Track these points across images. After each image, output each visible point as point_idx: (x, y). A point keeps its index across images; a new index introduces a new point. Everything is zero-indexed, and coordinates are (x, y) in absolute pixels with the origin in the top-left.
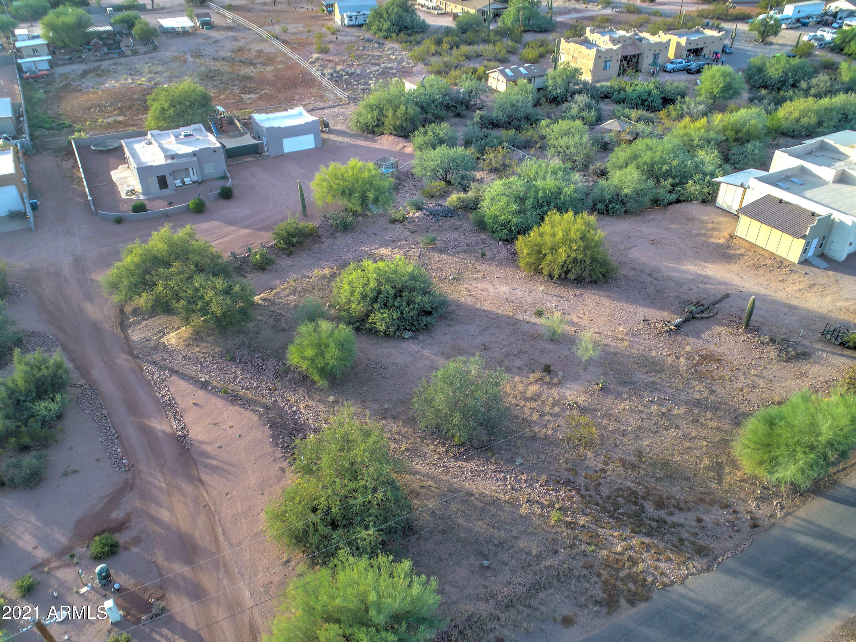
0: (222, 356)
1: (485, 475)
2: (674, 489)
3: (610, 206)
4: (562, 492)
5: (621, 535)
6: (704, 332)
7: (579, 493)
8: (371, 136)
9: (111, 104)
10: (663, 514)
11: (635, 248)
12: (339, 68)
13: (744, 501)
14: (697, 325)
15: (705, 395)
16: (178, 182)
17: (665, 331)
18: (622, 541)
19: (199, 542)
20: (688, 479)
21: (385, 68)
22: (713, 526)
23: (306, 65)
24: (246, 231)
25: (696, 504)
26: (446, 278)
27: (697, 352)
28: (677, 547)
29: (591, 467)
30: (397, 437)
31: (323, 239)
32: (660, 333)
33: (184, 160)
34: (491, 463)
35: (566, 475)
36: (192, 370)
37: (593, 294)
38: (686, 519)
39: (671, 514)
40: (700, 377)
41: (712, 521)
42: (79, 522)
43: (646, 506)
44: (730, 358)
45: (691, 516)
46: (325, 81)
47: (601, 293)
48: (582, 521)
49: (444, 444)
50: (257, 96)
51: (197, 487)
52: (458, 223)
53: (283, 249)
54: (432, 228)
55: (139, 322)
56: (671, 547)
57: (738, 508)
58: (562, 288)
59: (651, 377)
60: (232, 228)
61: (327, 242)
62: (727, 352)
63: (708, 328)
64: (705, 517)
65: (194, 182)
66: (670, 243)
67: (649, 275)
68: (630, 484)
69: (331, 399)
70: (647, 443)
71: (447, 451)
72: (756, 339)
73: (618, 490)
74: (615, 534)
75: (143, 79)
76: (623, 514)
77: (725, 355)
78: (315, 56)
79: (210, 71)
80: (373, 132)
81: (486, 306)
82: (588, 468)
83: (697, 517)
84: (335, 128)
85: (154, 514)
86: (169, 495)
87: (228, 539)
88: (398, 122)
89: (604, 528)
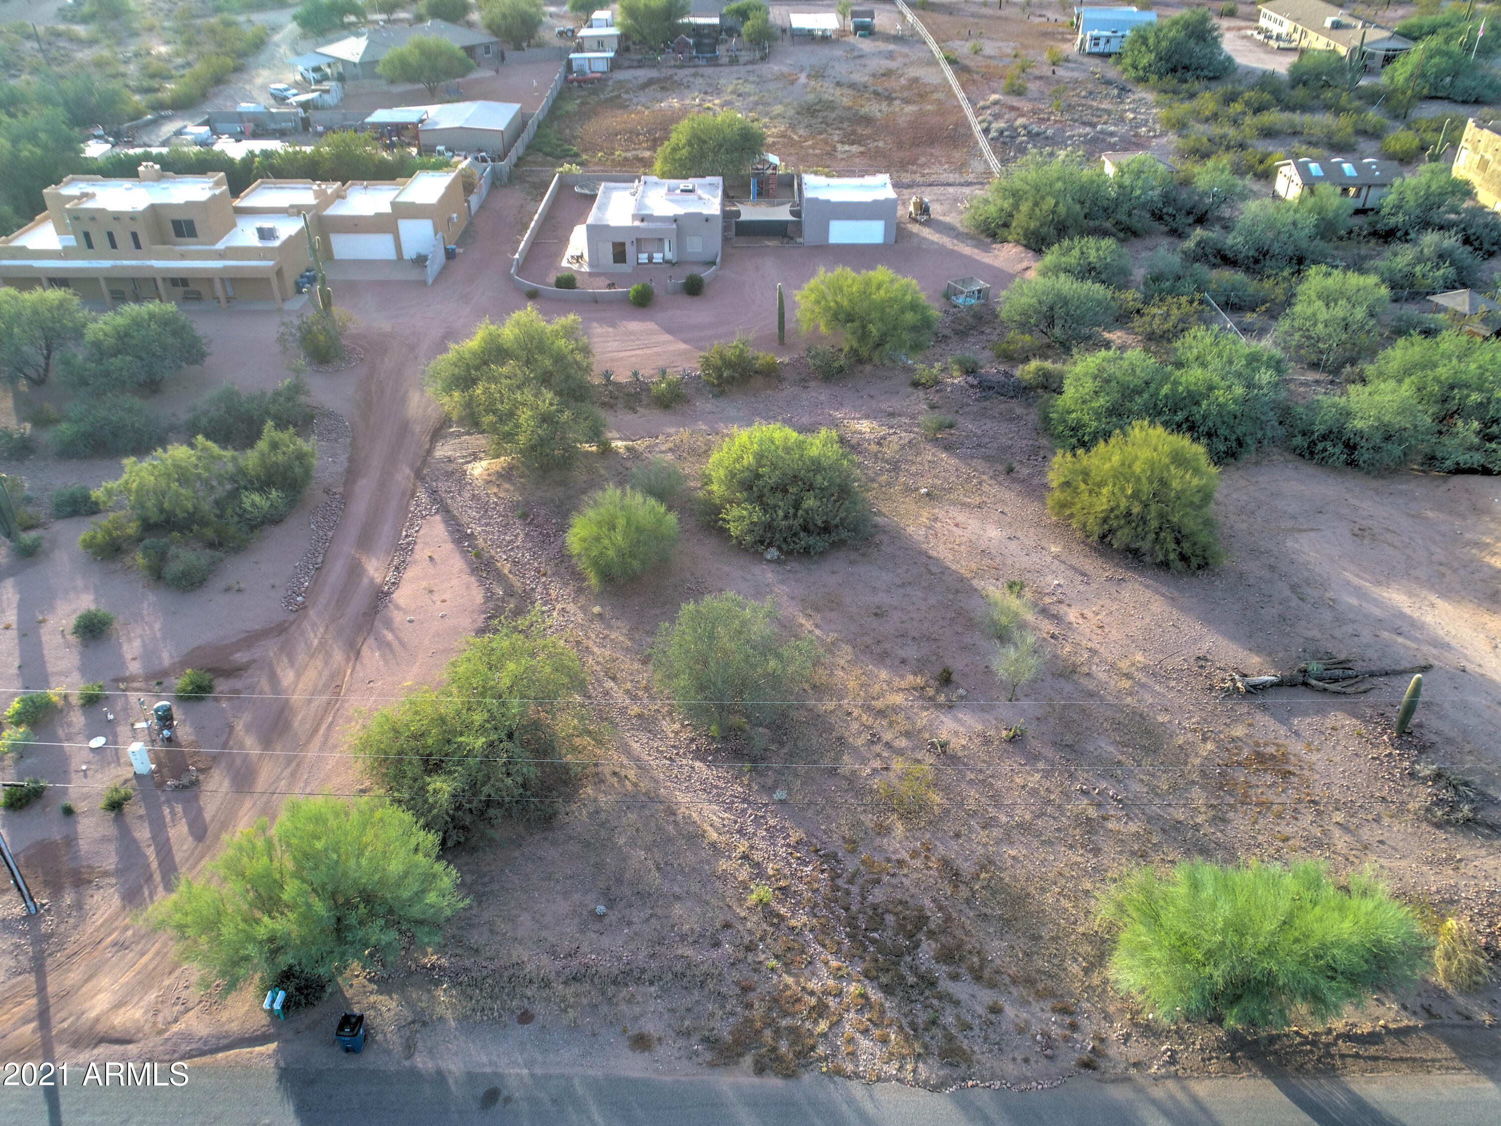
0: (515, 507)
1: (719, 795)
2: (996, 943)
3: (1320, 446)
4: (810, 868)
5: (839, 969)
6: (1305, 714)
7: (833, 880)
8: (989, 240)
9: (649, 132)
10: (941, 971)
11: (1312, 534)
12: (1020, 121)
13: (1108, 1017)
14: (1305, 699)
15: (1199, 820)
16: (643, 258)
17: (1222, 689)
18: (835, 978)
19: (296, 724)
20: (1037, 938)
21: (1102, 132)
22: (1011, 1028)
23: (969, 111)
24: (683, 346)
25: (1014, 982)
26: (917, 489)
27: (1257, 744)
28: (915, 1030)
29: (886, 851)
30: (640, 693)
31: (786, 385)
32: (1211, 688)
33: (659, 225)
34: (741, 784)
35: (836, 845)
36: (469, 517)
37: (1147, 587)
38: (973, 996)
39: (955, 977)
40: (1221, 788)
41: (1017, 1021)
42: (198, 648)
43: (924, 946)
44: (1317, 777)
45: (987, 996)
46: (983, 143)
47: (1164, 590)
48: (800, 920)
49: (695, 728)
50: (862, 149)
51: (348, 659)
52: (1019, 411)
53: (713, 385)
54: (967, 409)
55: (459, 435)
56: (905, 1025)
57: (1083, 1022)
58: (1100, 561)
59: (1123, 753)
60: (668, 337)
61: (789, 390)
62: (1320, 766)
63: (1321, 711)
64: (1010, 1011)
65: (666, 262)
66: (1397, 544)
67: (1294, 588)
68: (927, 903)
69: (597, 609)
70: (1013, 853)
71: (692, 740)
72: (1406, 764)
73: (901, 902)
74: (834, 964)
75: (717, 101)
76: (874, 942)
77: (1311, 769)
78: (995, 97)
79: (820, 101)
80: (993, 236)
81: (941, 552)
82: (880, 849)
83: (996, 1003)
84: (941, 218)
85: (279, 671)
86: (312, 656)
87: (326, 737)
88: (1033, 225)
89: (824, 946)
